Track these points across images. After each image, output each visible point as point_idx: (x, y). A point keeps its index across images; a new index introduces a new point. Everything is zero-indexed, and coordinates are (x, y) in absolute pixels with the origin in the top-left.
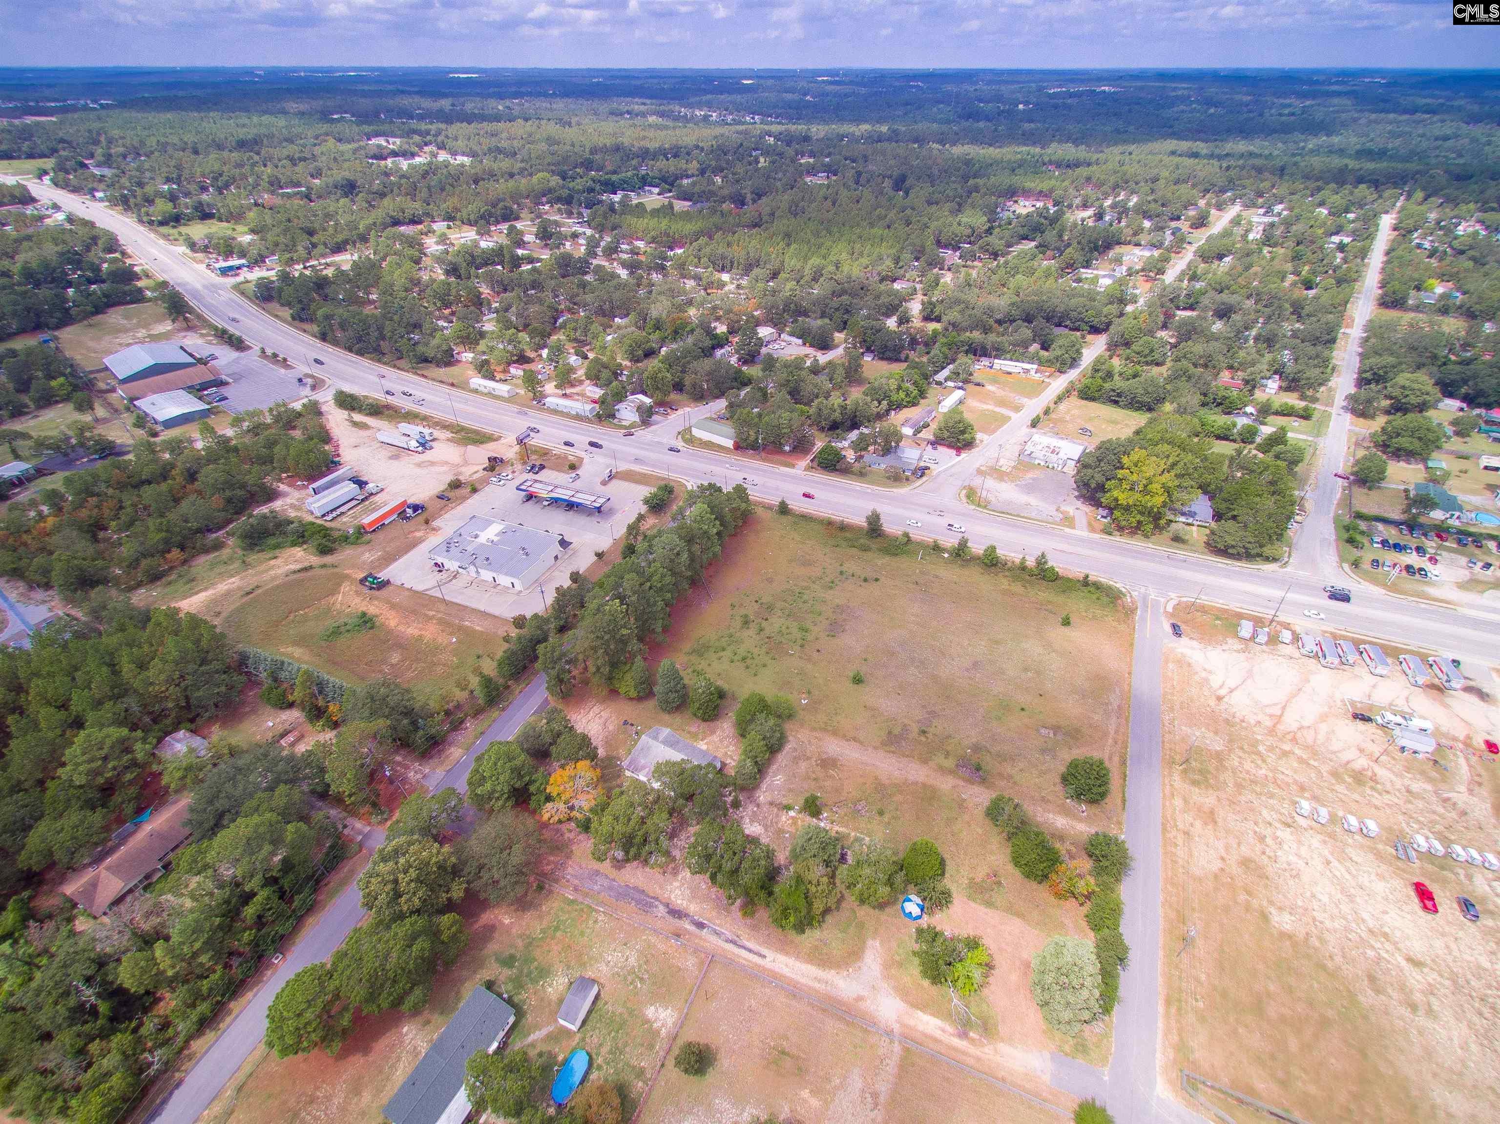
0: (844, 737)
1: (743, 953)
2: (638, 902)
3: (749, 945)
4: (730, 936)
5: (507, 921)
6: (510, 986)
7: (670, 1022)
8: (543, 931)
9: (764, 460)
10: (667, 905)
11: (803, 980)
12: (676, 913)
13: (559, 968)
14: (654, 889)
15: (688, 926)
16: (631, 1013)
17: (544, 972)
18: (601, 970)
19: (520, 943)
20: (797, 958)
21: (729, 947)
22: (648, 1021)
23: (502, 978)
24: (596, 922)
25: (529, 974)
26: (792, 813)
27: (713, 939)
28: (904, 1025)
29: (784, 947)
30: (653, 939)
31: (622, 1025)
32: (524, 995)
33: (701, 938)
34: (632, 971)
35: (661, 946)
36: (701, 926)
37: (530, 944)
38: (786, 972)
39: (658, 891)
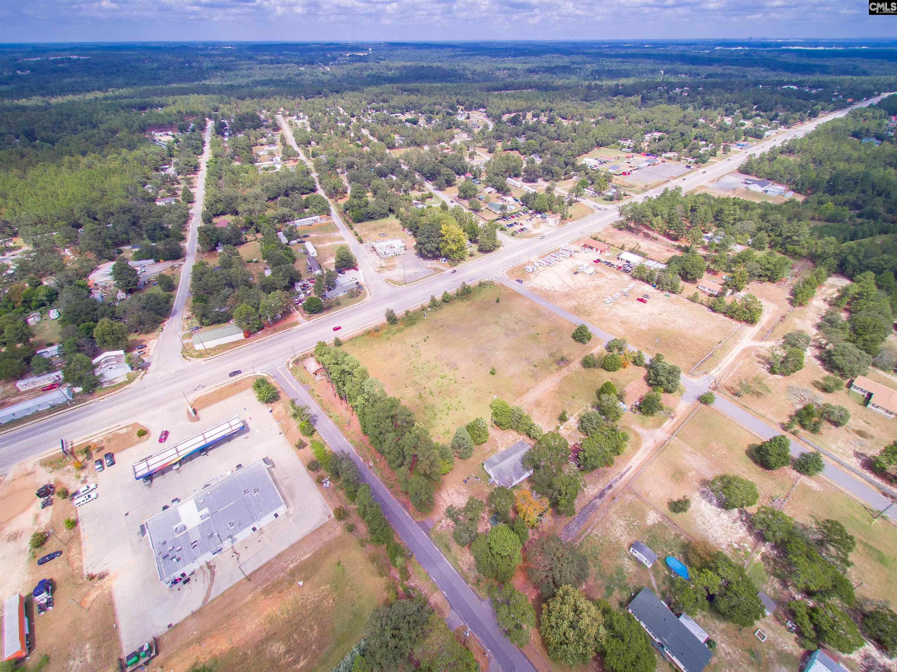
0: (525, 392)
1: (628, 474)
2: (591, 510)
3: (625, 470)
4: (618, 476)
5: (584, 587)
6: (625, 593)
7: (655, 515)
8: (595, 566)
9: (275, 331)
10: (596, 498)
11: (644, 457)
12: (601, 495)
13: (619, 562)
14: (585, 501)
15: (610, 491)
16: (649, 531)
17: (620, 570)
18: (625, 539)
19: (599, 582)
20: (634, 455)
21: (624, 478)
22: (654, 525)
23: (618, 597)
24: (596, 535)
25: (620, 580)
26: (561, 428)
27: (618, 484)
28: (667, 432)
29: (629, 458)
30: (613, 510)
31: (654, 537)
32: (631, 586)
33: (616, 489)
34: (628, 525)
35: (617, 507)
36: (610, 487)
37: (602, 576)
38: (639, 462)
39: (587, 499)
